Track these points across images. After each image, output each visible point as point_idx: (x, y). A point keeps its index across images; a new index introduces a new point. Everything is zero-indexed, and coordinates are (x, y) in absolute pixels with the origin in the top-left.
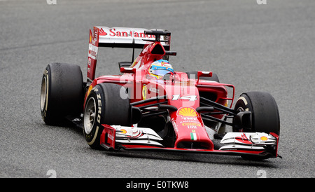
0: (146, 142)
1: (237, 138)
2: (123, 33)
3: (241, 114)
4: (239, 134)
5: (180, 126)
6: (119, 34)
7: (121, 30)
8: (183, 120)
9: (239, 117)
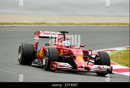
0: (66, 68)
1: (97, 67)
2: (47, 33)
3: (97, 59)
4: (98, 66)
5: (78, 62)
6: (45, 33)
7: (46, 32)
8: (79, 60)
9: (96, 60)
